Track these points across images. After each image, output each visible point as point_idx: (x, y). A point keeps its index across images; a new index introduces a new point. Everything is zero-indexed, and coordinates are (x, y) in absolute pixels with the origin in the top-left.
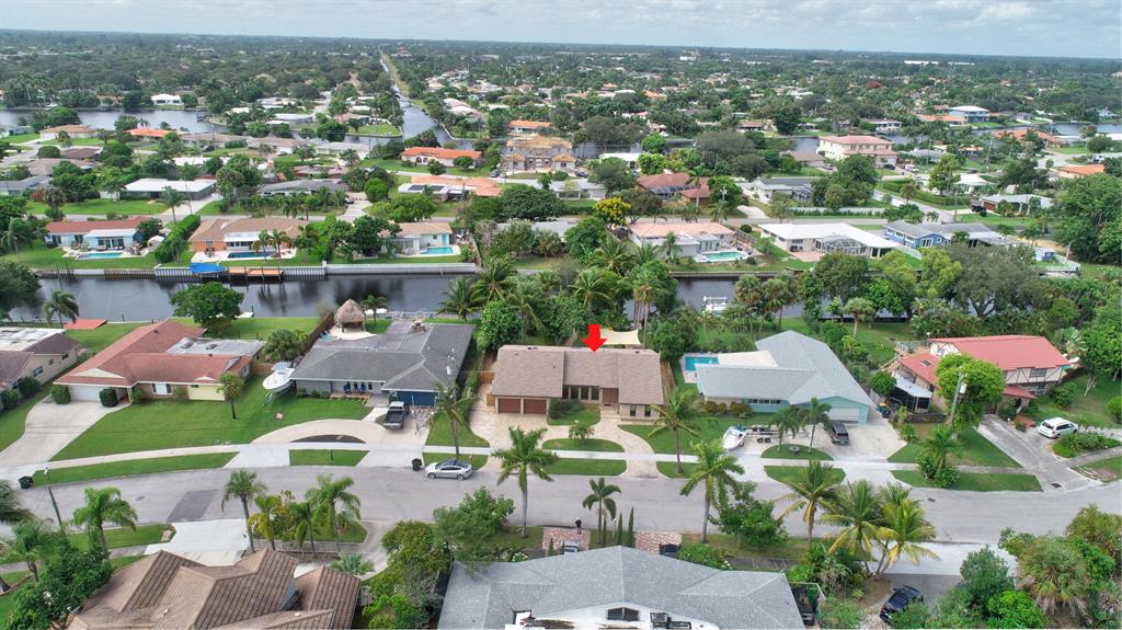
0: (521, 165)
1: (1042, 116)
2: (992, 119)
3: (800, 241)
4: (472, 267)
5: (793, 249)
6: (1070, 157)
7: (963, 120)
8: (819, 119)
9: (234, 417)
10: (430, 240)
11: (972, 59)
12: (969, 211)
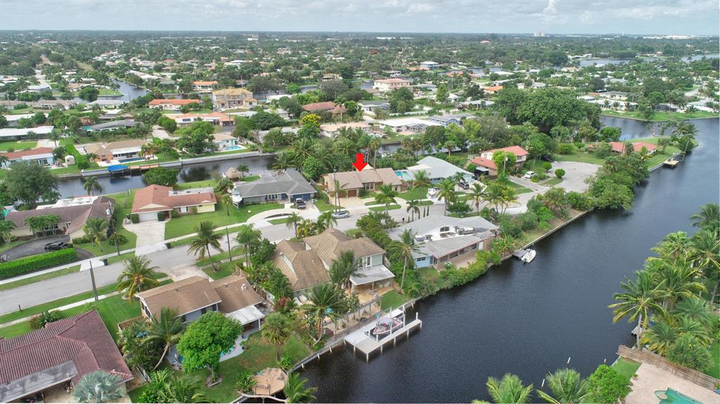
0: (227, 105)
1: (461, 65)
2: (441, 67)
3: (400, 127)
4: (257, 153)
5: (398, 131)
6: (484, 84)
7: (428, 69)
8: (362, 72)
9: (228, 215)
10: (225, 143)
11: (411, 35)
12: (457, 110)
